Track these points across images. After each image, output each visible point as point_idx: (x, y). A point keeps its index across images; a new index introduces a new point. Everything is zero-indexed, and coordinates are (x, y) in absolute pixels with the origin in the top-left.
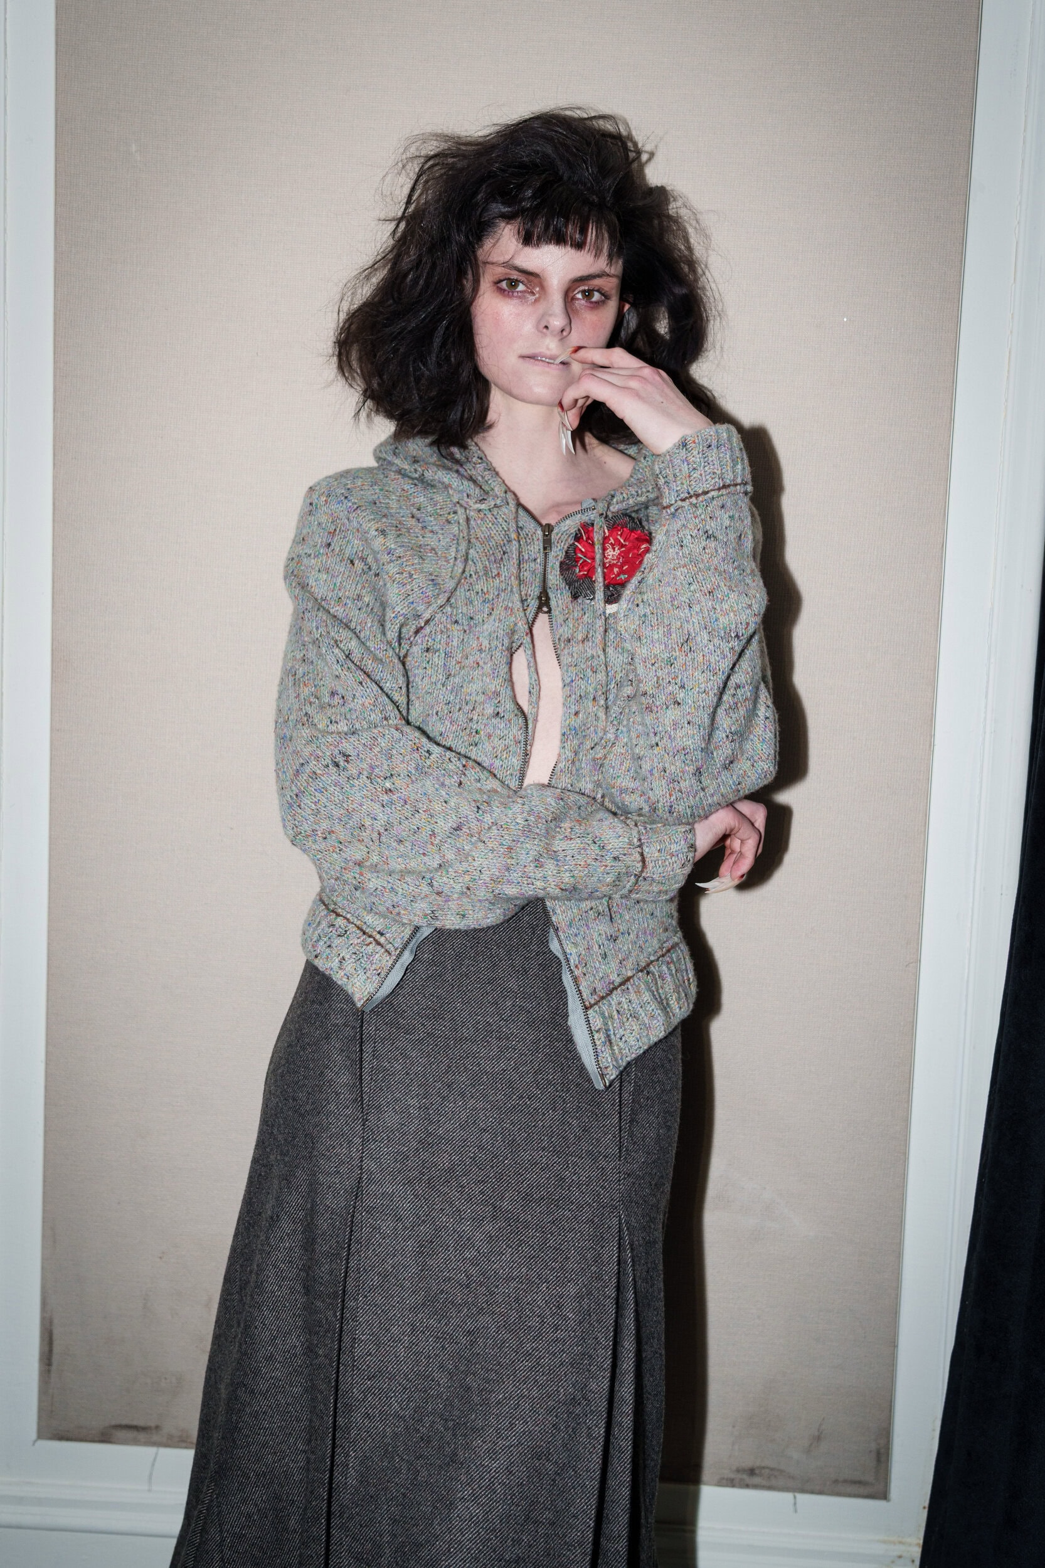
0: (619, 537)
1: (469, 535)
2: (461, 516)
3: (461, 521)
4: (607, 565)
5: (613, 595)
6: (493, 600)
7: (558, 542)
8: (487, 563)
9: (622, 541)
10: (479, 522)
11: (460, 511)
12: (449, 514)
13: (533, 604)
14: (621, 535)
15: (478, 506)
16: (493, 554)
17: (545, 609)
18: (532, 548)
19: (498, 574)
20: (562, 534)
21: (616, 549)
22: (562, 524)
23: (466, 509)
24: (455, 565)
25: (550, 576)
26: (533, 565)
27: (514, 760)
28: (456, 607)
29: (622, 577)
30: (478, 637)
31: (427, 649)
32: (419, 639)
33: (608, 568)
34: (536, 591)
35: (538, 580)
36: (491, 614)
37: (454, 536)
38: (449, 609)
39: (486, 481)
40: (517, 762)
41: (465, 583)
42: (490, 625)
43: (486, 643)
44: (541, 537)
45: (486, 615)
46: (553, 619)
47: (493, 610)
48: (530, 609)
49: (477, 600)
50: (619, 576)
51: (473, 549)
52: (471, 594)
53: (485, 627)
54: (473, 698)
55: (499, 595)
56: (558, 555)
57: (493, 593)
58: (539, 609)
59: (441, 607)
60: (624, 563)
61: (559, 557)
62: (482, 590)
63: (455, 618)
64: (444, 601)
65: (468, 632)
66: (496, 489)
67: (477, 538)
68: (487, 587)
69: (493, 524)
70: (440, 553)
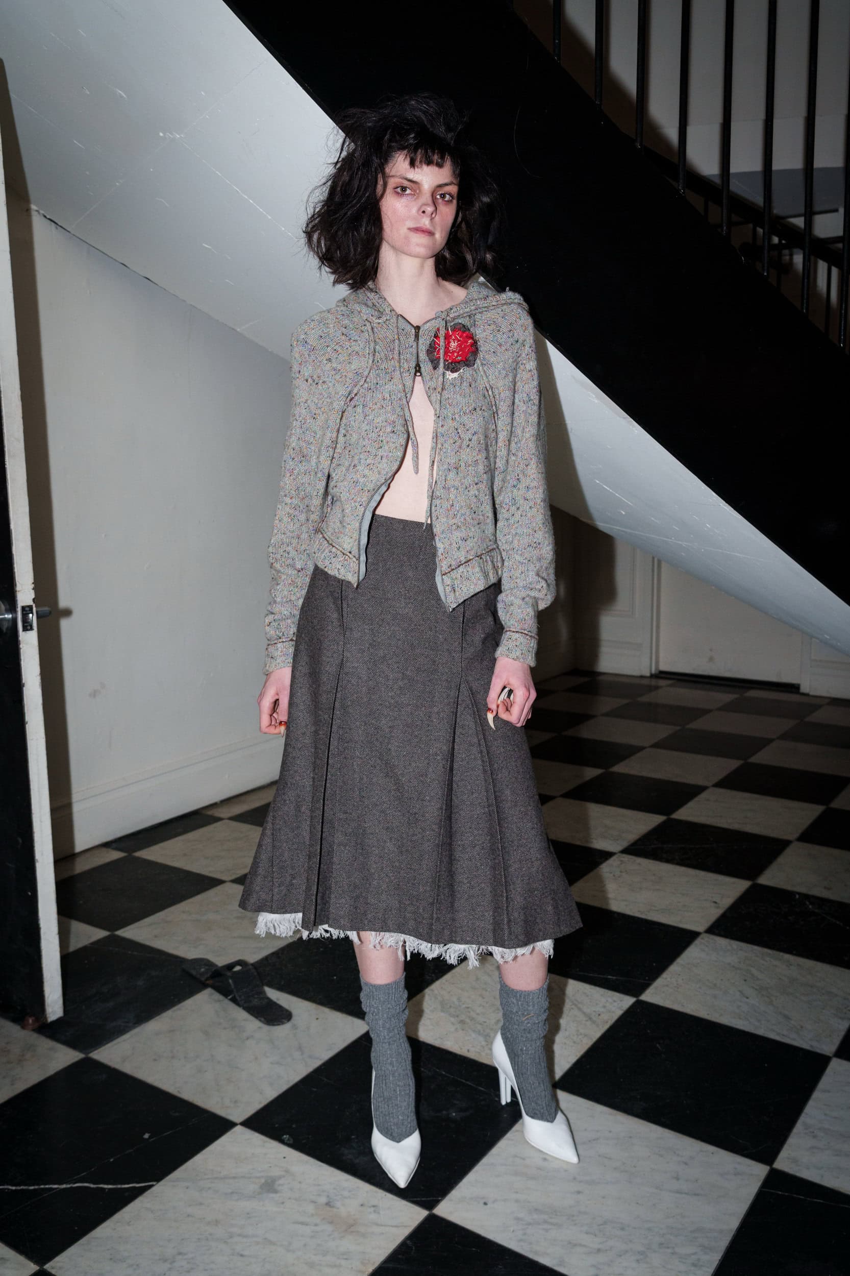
0: (457, 336)
1: (374, 337)
2: (369, 327)
3: (369, 331)
5: (455, 368)
6: (391, 372)
7: (423, 337)
8: (386, 352)
9: (459, 338)
10: (379, 329)
11: (368, 324)
12: (362, 327)
13: (413, 371)
14: (458, 334)
15: (377, 321)
16: (389, 346)
17: (419, 374)
18: (410, 340)
21: (456, 342)
22: (425, 326)
24: (369, 358)
25: (420, 355)
26: (411, 350)
27: (399, 453)
28: (371, 382)
29: (459, 358)
30: (382, 393)
31: (355, 407)
32: (353, 403)
33: (451, 353)
34: (413, 364)
35: (414, 358)
36: (390, 380)
37: (366, 340)
38: (366, 385)
39: (381, 306)
40: (400, 454)
41: (375, 366)
42: (389, 387)
43: (387, 396)
44: (414, 333)
45: (387, 381)
46: (424, 378)
47: (392, 378)
48: (411, 374)
49: (382, 373)
50: (457, 357)
51: (378, 345)
52: (378, 371)
53: (386, 387)
54: (380, 424)
55: (394, 370)
56: (424, 343)
57: (391, 369)
58: (415, 375)
59: (362, 386)
60: (460, 350)
61: (424, 345)
62: (385, 368)
63: (369, 388)
64: (363, 382)
65: (375, 391)
66: (386, 310)
67: (379, 338)
68: (387, 366)
69: (387, 329)
70: (360, 353)
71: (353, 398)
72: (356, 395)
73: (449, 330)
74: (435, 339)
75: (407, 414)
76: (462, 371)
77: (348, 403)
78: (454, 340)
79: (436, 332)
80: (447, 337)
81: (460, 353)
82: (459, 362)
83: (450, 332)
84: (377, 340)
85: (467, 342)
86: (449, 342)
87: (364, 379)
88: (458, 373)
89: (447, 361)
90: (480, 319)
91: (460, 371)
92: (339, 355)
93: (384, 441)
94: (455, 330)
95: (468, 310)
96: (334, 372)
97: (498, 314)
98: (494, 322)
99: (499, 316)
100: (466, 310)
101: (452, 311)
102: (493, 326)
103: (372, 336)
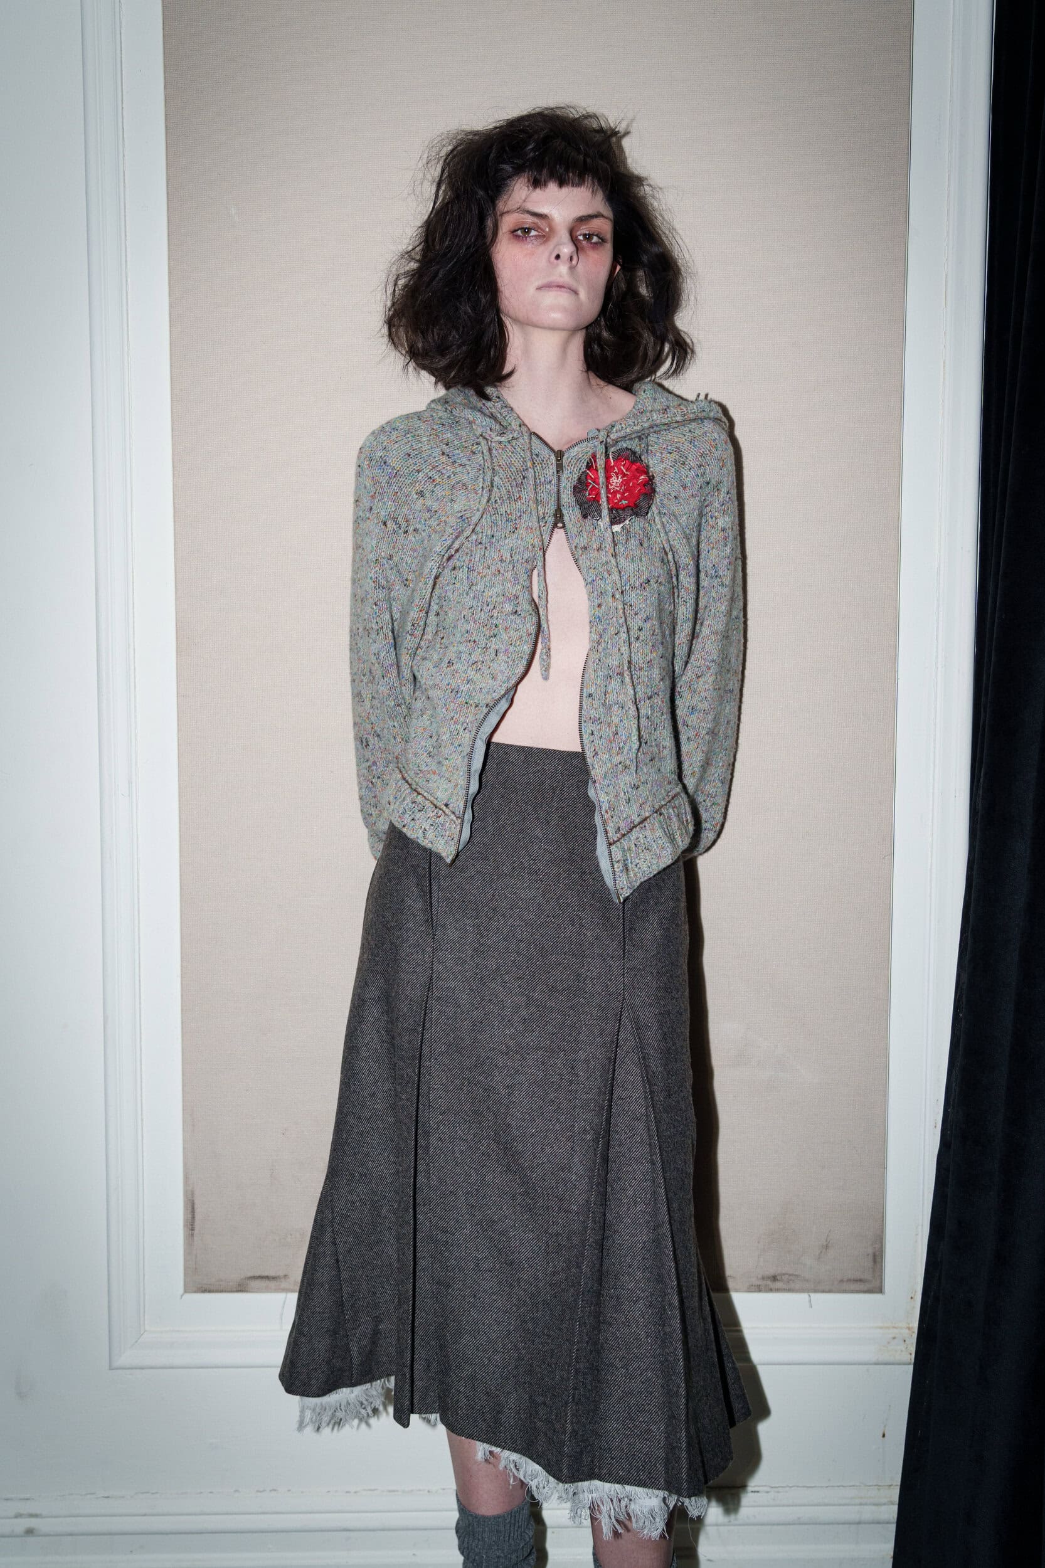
0: (622, 467)
1: (492, 463)
2: (484, 447)
3: (485, 451)
7: (568, 466)
8: (510, 488)
9: (625, 471)
10: (500, 451)
11: (483, 442)
12: (473, 445)
13: (551, 520)
14: (624, 466)
15: (498, 438)
16: (515, 479)
17: (560, 525)
18: (547, 472)
19: (520, 497)
20: (572, 459)
21: (620, 477)
22: (571, 450)
23: (488, 440)
24: (482, 495)
25: (563, 496)
26: (548, 486)
27: (525, 647)
28: (482, 533)
29: (624, 502)
31: (455, 569)
32: (451, 564)
33: (611, 494)
34: (552, 509)
35: (553, 499)
36: (514, 532)
37: (481, 464)
38: (474, 537)
39: (504, 417)
40: (527, 649)
41: (490, 509)
42: (512, 541)
43: (507, 555)
44: (554, 463)
45: (508, 532)
46: (569, 532)
47: (516, 529)
48: (548, 525)
49: (501, 520)
50: (621, 501)
51: (498, 476)
52: (496, 517)
53: (506, 542)
54: (494, 599)
55: (520, 516)
56: (569, 477)
57: (516, 514)
58: (555, 526)
59: (467, 538)
60: (626, 491)
61: (570, 479)
62: (506, 512)
63: (479, 541)
64: (470, 533)
65: (489, 548)
66: (512, 424)
67: (500, 465)
68: (511, 510)
69: (512, 453)
70: (470, 486)
71: (453, 555)
72: (457, 551)
73: (611, 457)
74: (587, 471)
76: (627, 522)
77: (445, 564)
79: (590, 459)
82: (623, 508)
83: (612, 461)
84: (496, 468)
85: (638, 479)
87: (471, 527)
88: (621, 525)
90: (656, 443)
91: (623, 522)
92: (435, 487)
93: (500, 626)
94: (620, 459)
95: (638, 429)
96: (428, 515)
97: (685, 435)
98: (677, 448)
99: (686, 440)
100: (635, 428)
101: (614, 429)
102: (675, 455)
103: (489, 461)
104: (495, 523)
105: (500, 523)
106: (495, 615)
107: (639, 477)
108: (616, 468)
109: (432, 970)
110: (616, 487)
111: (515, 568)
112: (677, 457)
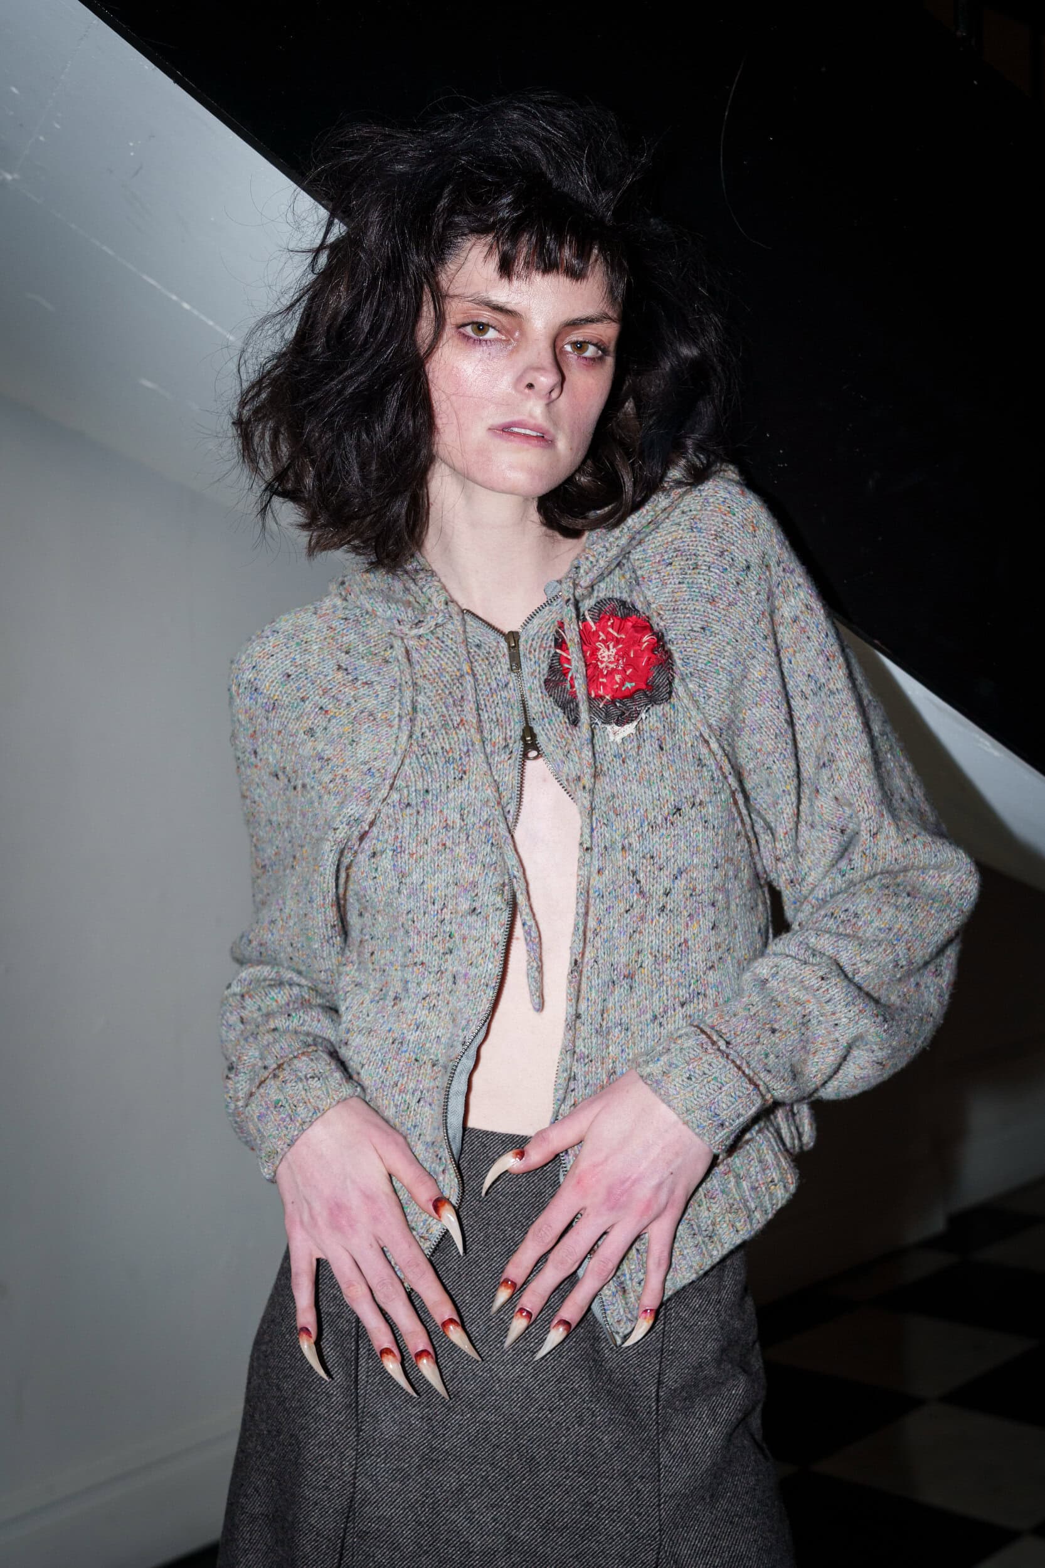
0: (610, 630)
1: (412, 674)
2: (399, 652)
3: (400, 658)
4: (605, 672)
5: (623, 713)
6: (461, 758)
7: (530, 653)
8: (444, 709)
9: (615, 634)
10: (422, 653)
11: (397, 643)
12: (385, 650)
13: (518, 747)
14: (612, 626)
15: (415, 632)
16: (450, 693)
17: (533, 754)
18: (499, 670)
19: (462, 720)
20: (533, 640)
21: (611, 647)
22: (529, 626)
23: (402, 639)
24: (399, 728)
25: (531, 703)
26: (504, 694)
27: (490, 966)
28: (407, 786)
29: (628, 685)
30: (441, 811)
31: (374, 855)
32: (366, 845)
33: (603, 677)
34: (516, 729)
35: (516, 713)
36: (461, 778)
37: (395, 680)
38: (395, 796)
39: (421, 589)
40: (494, 968)
41: (415, 748)
42: (458, 795)
43: (454, 817)
44: (506, 651)
45: (451, 780)
46: (549, 758)
47: (465, 773)
48: (514, 756)
49: (437, 763)
50: (623, 685)
51: (423, 694)
52: (427, 759)
53: (451, 795)
54: (442, 892)
55: (468, 751)
56: (535, 671)
57: (460, 750)
58: (525, 756)
59: (384, 800)
60: (627, 665)
61: (537, 674)
62: (442, 748)
63: (406, 801)
64: (387, 791)
65: (422, 811)
66: (434, 599)
67: (425, 676)
68: (450, 744)
69: (440, 651)
70: (380, 715)
71: (366, 833)
72: (372, 824)
73: (588, 618)
74: (558, 651)
75: (512, 862)
76: (642, 716)
77: (356, 847)
78: (604, 642)
79: (557, 632)
80: (587, 639)
81: (628, 672)
82: (630, 695)
83: (592, 624)
84: (420, 682)
85: (640, 643)
86: (595, 650)
87: (388, 782)
88: (635, 723)
89: (602, 698)
90: (645, 560)
91: (636, 717)
92: (329, 720)
93: (456, 935)
94: (603, 618)
95: (615, 552)
96: (318, 764)
97: (679, 524)
98: (676, 550)
99: (683, 530)
100: (610, 555)
101: (582, 571)
102: (679, 563)
103: (407, 671)
104: (426, 769)
105: (436, 766)
106: (448, 917)
107: (641, 638)
108: (601, 633)
109: (354, 1488)
110: (610, 662)
111: (470, 838)
112: (682, 563)
